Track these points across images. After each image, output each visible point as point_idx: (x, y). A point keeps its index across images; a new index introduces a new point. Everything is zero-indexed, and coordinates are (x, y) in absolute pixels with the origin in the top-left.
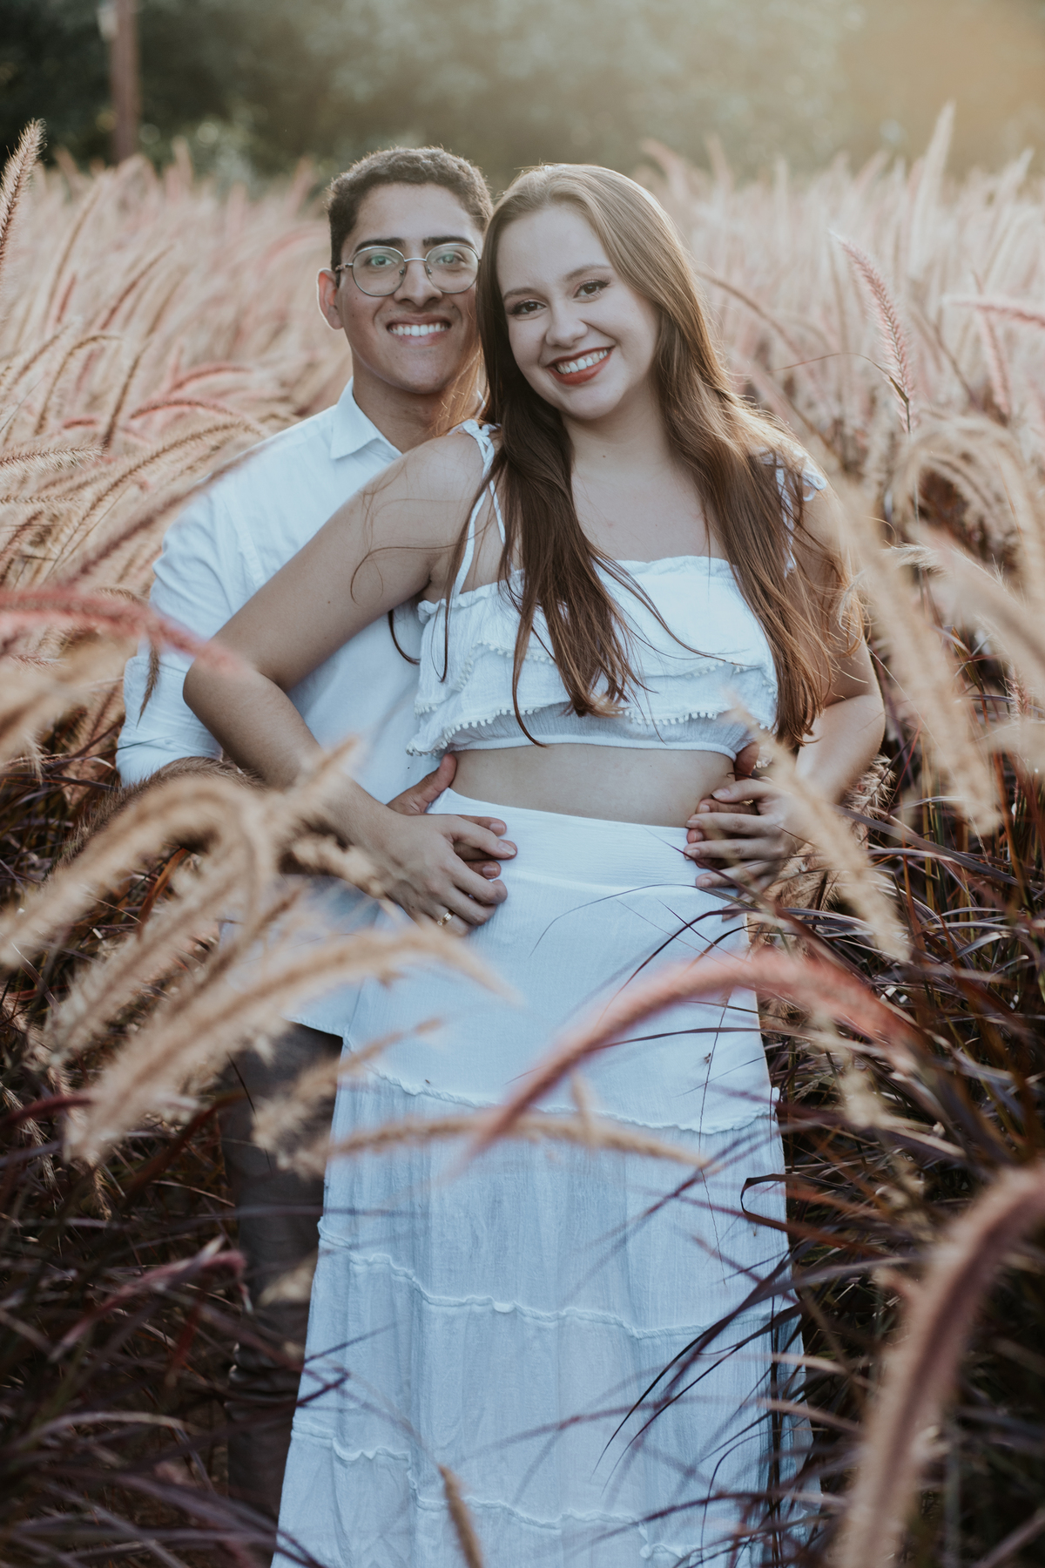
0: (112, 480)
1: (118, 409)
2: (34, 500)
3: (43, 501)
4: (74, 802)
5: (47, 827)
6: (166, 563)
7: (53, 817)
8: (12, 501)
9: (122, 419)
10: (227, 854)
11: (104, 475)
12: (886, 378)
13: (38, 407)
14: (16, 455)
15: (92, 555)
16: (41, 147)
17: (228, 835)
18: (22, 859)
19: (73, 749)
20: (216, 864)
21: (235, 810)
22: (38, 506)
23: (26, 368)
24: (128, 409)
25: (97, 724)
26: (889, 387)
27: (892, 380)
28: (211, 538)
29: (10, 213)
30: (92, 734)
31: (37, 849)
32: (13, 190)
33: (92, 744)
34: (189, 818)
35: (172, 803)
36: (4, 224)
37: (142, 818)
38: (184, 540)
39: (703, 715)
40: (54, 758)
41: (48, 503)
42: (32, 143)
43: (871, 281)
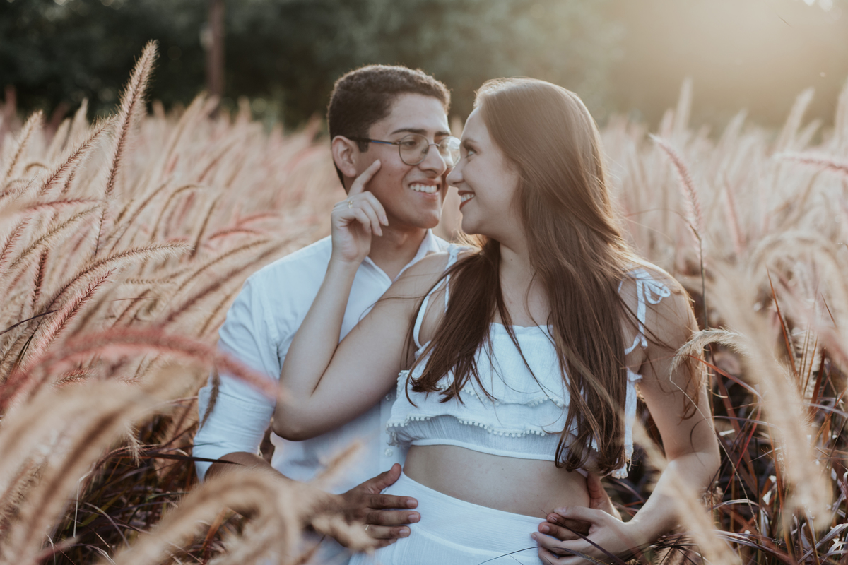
0: (192, 273)
1: (201, 233)
2: (144, 282)
3: (150, 282)
4: (162, 477)
5: (146, 492)
6: (226, 329)
7: (150, 485)
8: (130, 282)
9: (204, 239)
10: (264, 523)
11: (187, 270)
12: (688, 225)
13: (151, 229)
14: (135, 249)
15: (176, 308)
16: (155, 57)
17: (266, 510)
18: (128, 511)
19: (164, 443)
20: (256, 530)
21: (272, 495)
22: (147, 286)
23: (144, 204)
24: (207, 233)
25: (179, 427)
26: (689, 232)
27: (691, 227)
28: (249, 312)
29: (134, 98)
30: (175, 434)
31: (141, 505)
32: (137, 83)
33: (174, 439)
34: (239, 498)
35: (227, 488)
36: (130, 105)
37: (204, 498)
38: (235, 314)
39: (533, 432)
40: (151, 447)
41: (153, 284)
42: (150, 55)
43: (678, 165)
